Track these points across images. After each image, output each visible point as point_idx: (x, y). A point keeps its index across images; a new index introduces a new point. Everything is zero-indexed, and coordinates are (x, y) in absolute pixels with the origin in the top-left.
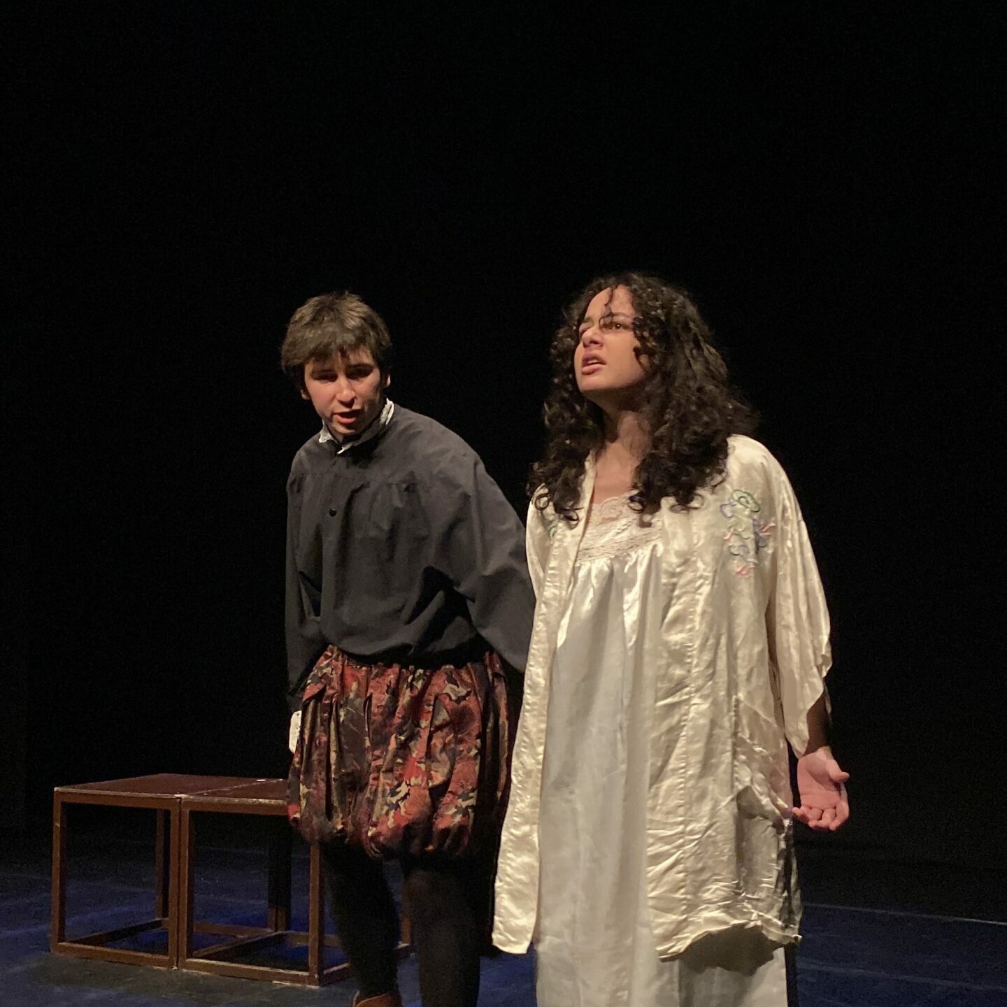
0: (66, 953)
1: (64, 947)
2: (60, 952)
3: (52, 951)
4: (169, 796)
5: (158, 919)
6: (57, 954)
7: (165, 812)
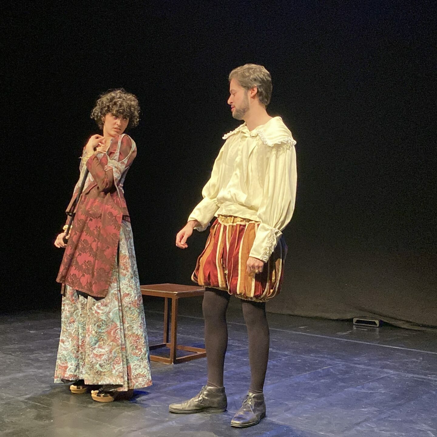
4: (171, 292)
5: (164, 343)
7: (168, 299)
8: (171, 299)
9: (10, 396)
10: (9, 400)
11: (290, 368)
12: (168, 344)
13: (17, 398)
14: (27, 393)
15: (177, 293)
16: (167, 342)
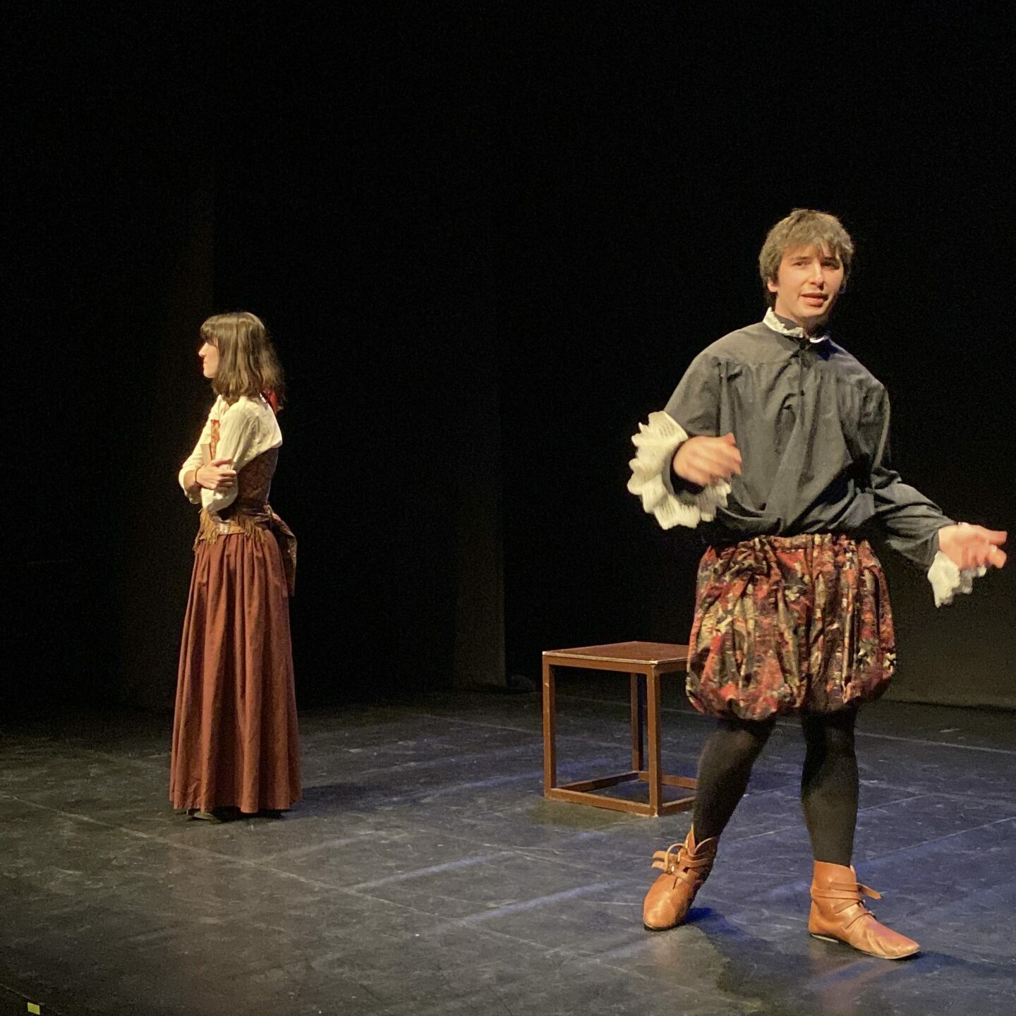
0: (558, 797)
1: (557, 792)
2: (553, 796)
3: (545, 795)
4: (644, 662)
5: (634, 772)
6: (550, 798)
7: (639, 675)
8: (644, 676)
9: (327, 886)
10: (326, 895)
11: (920, 823)
12: (642, 772)
13: (340, 889)
14: (359, 879)
15: (656, 662)
16: (641, 768)
